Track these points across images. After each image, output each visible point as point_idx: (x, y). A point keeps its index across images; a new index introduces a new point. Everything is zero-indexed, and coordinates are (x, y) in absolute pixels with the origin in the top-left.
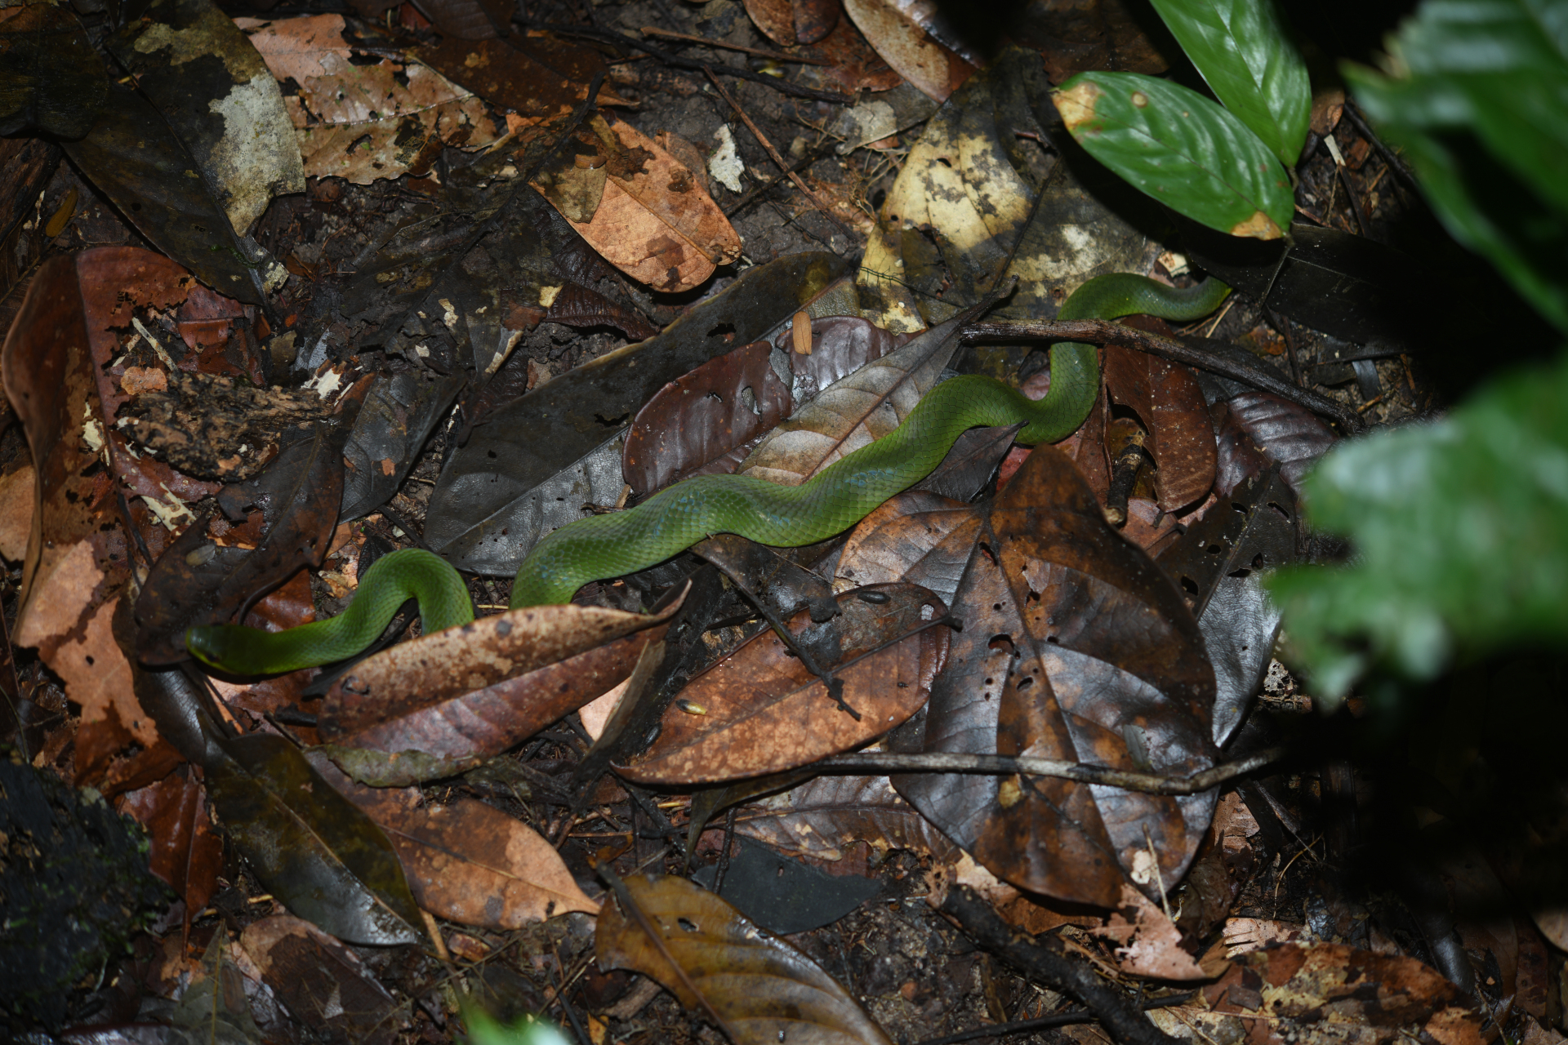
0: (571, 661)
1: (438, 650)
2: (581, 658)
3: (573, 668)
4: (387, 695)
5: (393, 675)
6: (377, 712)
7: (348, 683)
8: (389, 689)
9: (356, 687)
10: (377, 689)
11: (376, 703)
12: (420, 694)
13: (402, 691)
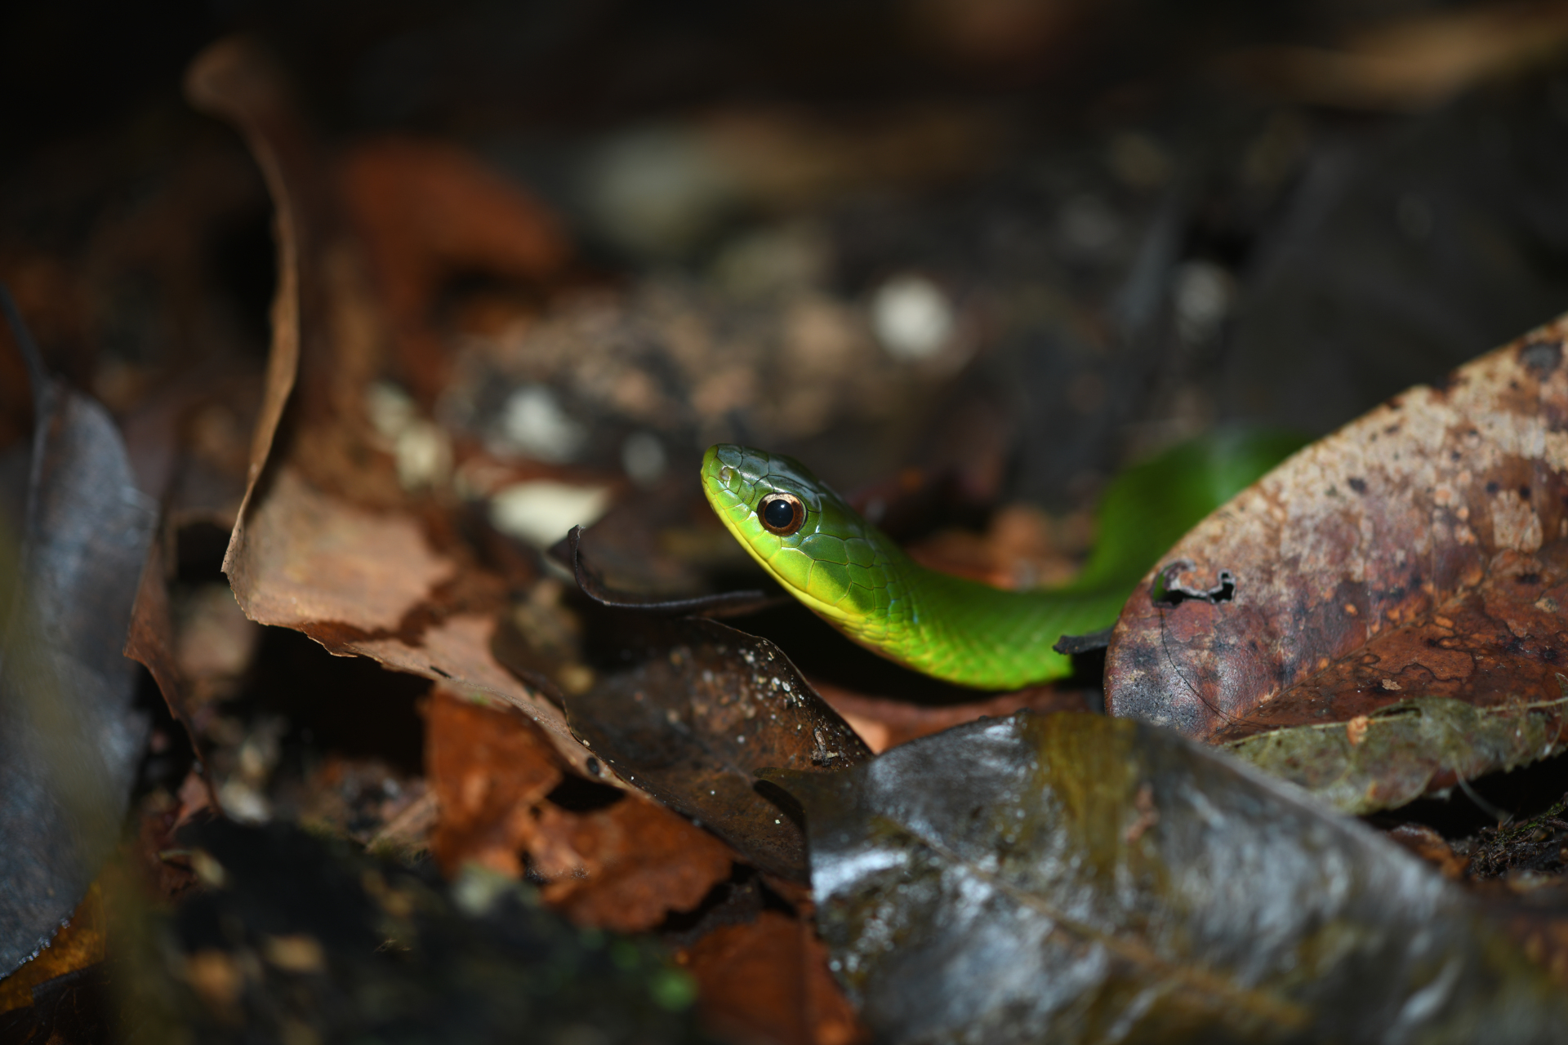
1: (1385, 443)
4: (1283, 591)
5: (1286, 534)
6: (1267, 646)
7: (1168, 581)
8: (1285, 573)
9: (1193, 585)
10: (1251, 579)
11: (1260, 617)
12: (1373, 578)
13: (1322, 572)
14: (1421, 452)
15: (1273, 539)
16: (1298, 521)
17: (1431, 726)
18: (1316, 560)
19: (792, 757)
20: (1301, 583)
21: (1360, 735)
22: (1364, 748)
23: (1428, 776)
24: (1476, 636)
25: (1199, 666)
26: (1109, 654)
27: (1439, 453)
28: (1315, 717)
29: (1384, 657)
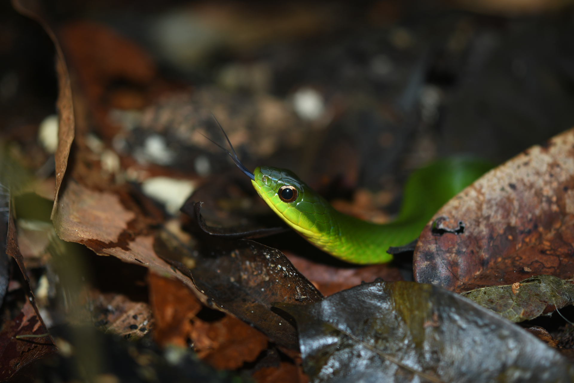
1: (524, 169)
4: (484, 229)
5: (484, 206)
6: (478, 252)
7: (438, 225)
8: (485, 222)
9: (448, 226)
10: (471, 225)
11: (474, 240)
12: (519, 224)
13: (499, 222)
14: (538, 173)
15: (480, 208)
16: (489, 201)
17: (544, 287)
18: (497, 217)
19: (285, 297)
20: (491, 227)
21: (517, 290)
22: (518, 295)
23: (544, 307)
24: (560, 250)
25: (451, 260)
26: (415, 255)
27: (545, 174)
28: (498, 282)
29: (524, 257)
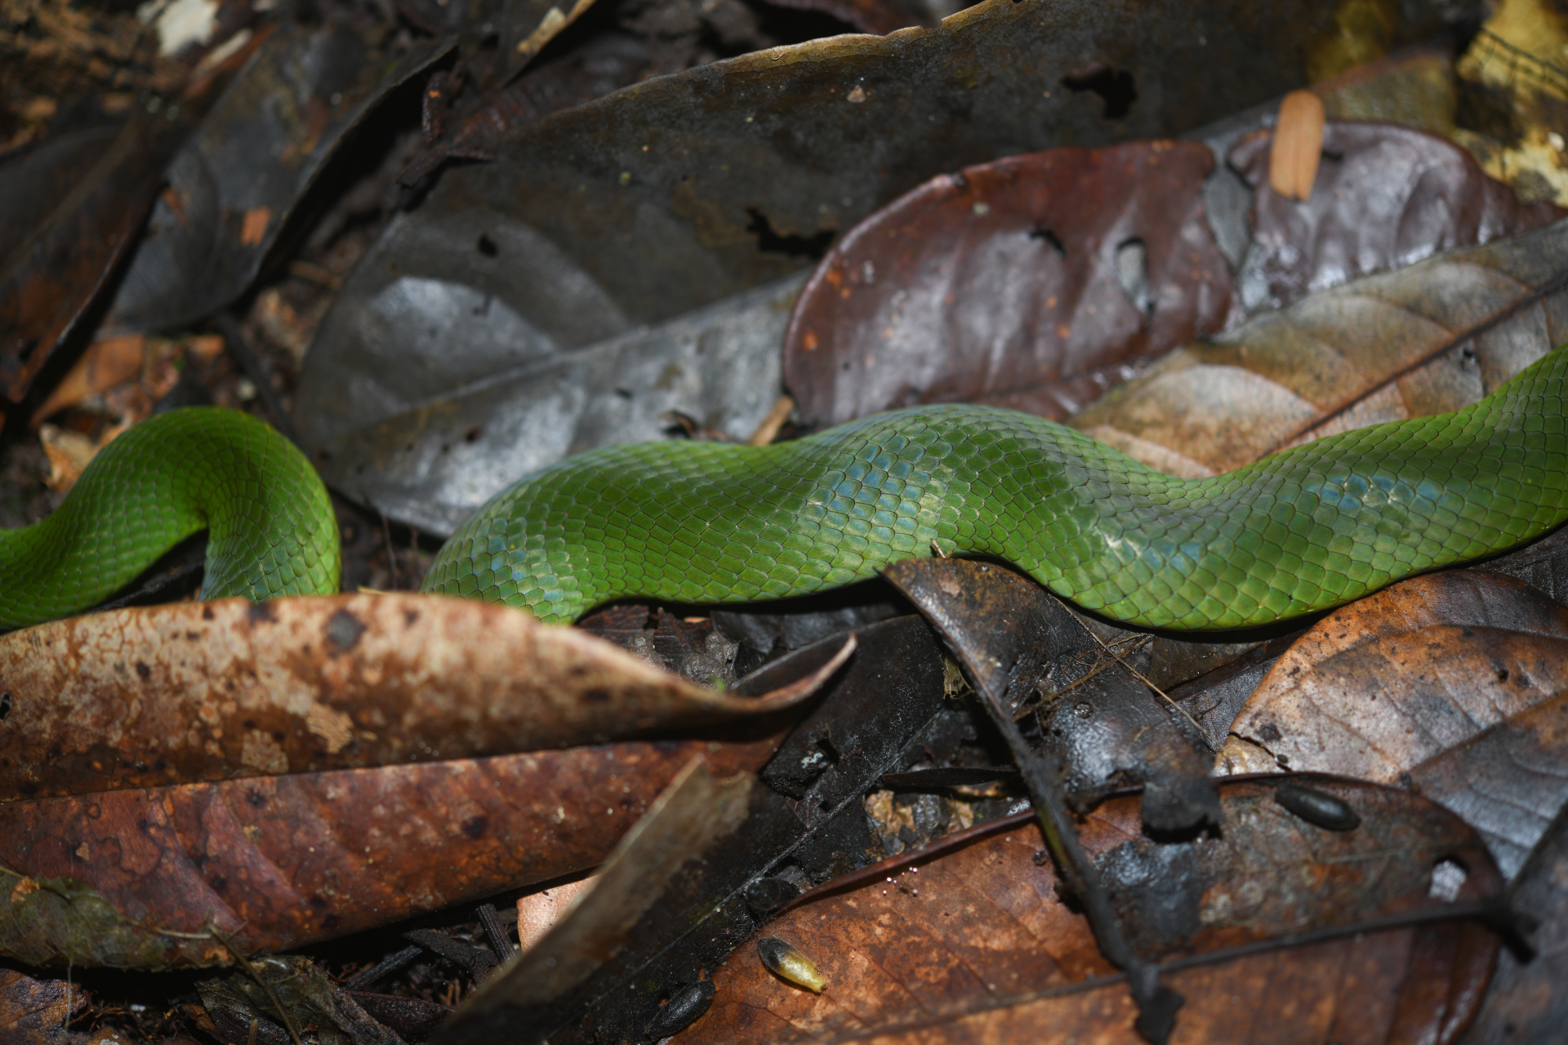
0: (504, 764)
1: (181, 646)
2: (531, 762)
3: (507, 783)
4: (47, 729)
5: (70, 684)
6: (18, 766)
8: (55, 716)
10: (24, 710)
11: (20, 741)
12: (126, 748)
14: (204, 670)
15: (58, 684)
16: (83, 678)
18: (84, 718)
29: (104, 817)
